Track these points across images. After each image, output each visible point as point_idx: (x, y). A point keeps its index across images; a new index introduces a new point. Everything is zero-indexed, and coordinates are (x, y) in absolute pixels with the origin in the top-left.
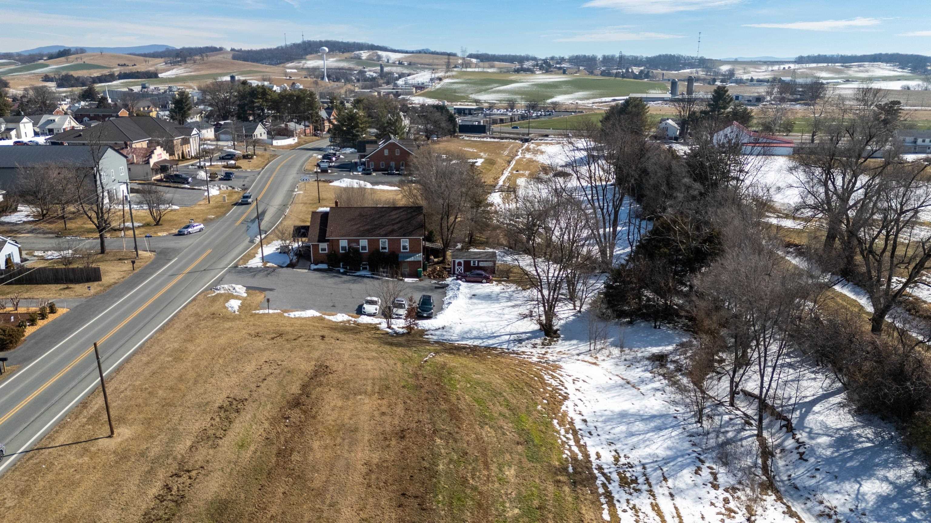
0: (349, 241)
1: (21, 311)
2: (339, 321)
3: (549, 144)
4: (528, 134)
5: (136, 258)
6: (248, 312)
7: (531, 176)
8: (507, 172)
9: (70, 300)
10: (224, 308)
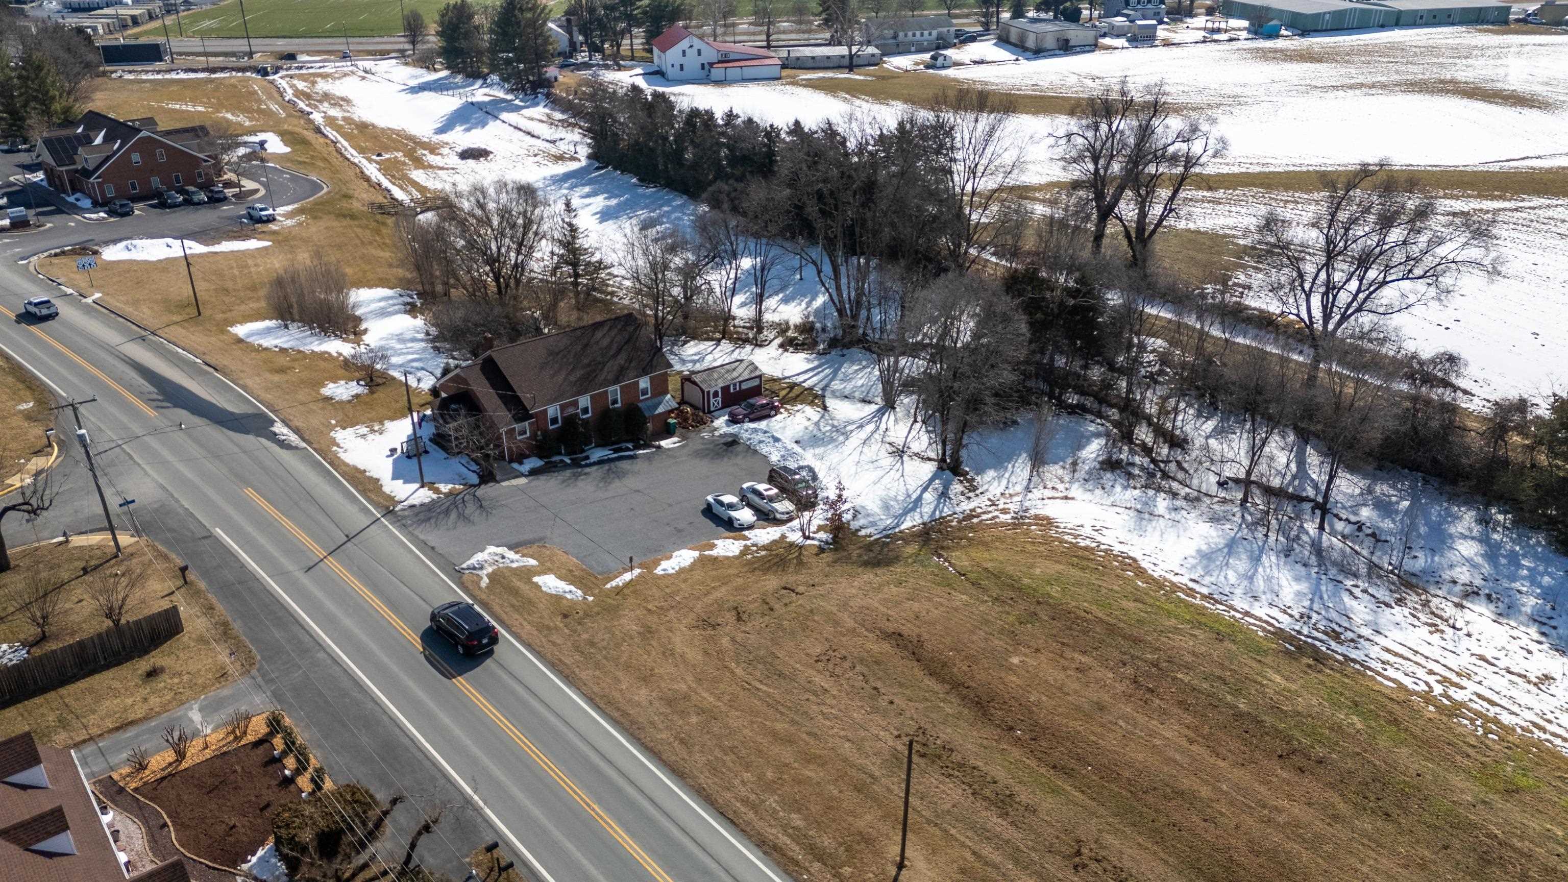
0: (563, 408)
1: (195, 754)
2: (737, 553)
3: (325, 76)
4: (250, 54)
5: (116, 556)
6: (601, 591)
7: (419, 163)
8: (357, 158)
9: (225, 692)
10: (557, 598)
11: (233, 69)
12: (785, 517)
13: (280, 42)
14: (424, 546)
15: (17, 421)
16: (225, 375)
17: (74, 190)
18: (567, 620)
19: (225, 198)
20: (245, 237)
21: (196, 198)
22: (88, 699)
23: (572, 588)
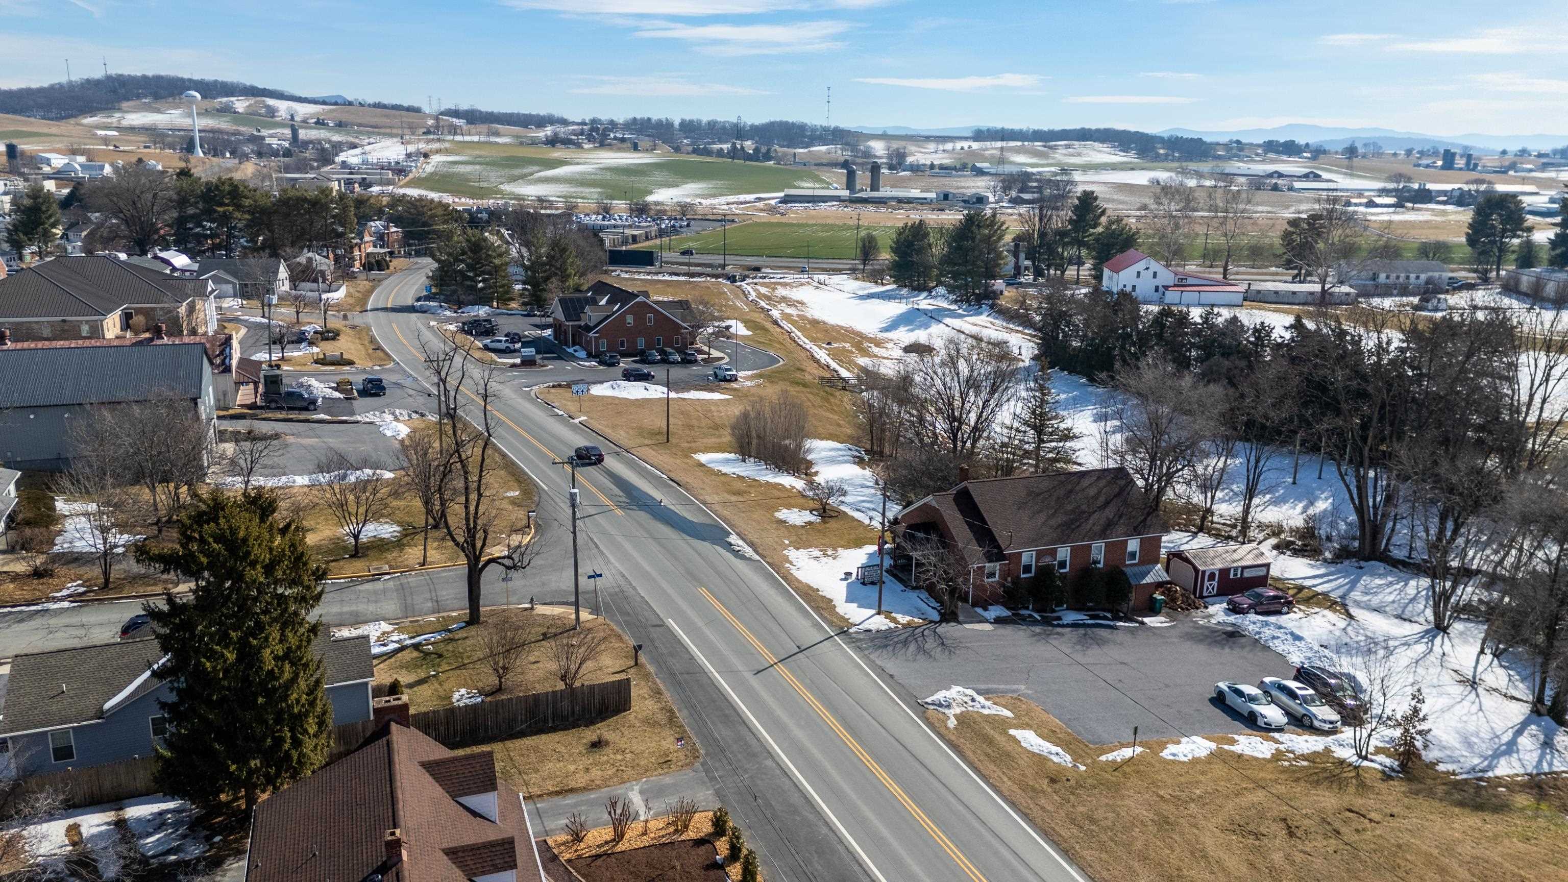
0: (1040, 554)
1: (632, 840)
2: (1268, 756)
3: (784, 285)
4: (724, 266)
5: (575, 629)
6: (1094, 762)
7: (865, 352)
8: (809, 345)
9: (668, 780)
10: (1040, 760)
11: (708, 275)
12: (1327, 727)
13: (749, 259)
14: (881, 671)
15: (505, 505)
16: (687, 490)
17: (574, 344)
18: (1057, 786)
19: (696, 361)
20: (712, 390)
21: (671, 358)
22: (533, 757)
23: (1059, 750)
